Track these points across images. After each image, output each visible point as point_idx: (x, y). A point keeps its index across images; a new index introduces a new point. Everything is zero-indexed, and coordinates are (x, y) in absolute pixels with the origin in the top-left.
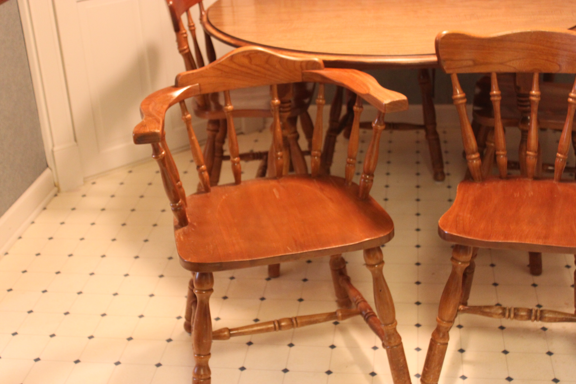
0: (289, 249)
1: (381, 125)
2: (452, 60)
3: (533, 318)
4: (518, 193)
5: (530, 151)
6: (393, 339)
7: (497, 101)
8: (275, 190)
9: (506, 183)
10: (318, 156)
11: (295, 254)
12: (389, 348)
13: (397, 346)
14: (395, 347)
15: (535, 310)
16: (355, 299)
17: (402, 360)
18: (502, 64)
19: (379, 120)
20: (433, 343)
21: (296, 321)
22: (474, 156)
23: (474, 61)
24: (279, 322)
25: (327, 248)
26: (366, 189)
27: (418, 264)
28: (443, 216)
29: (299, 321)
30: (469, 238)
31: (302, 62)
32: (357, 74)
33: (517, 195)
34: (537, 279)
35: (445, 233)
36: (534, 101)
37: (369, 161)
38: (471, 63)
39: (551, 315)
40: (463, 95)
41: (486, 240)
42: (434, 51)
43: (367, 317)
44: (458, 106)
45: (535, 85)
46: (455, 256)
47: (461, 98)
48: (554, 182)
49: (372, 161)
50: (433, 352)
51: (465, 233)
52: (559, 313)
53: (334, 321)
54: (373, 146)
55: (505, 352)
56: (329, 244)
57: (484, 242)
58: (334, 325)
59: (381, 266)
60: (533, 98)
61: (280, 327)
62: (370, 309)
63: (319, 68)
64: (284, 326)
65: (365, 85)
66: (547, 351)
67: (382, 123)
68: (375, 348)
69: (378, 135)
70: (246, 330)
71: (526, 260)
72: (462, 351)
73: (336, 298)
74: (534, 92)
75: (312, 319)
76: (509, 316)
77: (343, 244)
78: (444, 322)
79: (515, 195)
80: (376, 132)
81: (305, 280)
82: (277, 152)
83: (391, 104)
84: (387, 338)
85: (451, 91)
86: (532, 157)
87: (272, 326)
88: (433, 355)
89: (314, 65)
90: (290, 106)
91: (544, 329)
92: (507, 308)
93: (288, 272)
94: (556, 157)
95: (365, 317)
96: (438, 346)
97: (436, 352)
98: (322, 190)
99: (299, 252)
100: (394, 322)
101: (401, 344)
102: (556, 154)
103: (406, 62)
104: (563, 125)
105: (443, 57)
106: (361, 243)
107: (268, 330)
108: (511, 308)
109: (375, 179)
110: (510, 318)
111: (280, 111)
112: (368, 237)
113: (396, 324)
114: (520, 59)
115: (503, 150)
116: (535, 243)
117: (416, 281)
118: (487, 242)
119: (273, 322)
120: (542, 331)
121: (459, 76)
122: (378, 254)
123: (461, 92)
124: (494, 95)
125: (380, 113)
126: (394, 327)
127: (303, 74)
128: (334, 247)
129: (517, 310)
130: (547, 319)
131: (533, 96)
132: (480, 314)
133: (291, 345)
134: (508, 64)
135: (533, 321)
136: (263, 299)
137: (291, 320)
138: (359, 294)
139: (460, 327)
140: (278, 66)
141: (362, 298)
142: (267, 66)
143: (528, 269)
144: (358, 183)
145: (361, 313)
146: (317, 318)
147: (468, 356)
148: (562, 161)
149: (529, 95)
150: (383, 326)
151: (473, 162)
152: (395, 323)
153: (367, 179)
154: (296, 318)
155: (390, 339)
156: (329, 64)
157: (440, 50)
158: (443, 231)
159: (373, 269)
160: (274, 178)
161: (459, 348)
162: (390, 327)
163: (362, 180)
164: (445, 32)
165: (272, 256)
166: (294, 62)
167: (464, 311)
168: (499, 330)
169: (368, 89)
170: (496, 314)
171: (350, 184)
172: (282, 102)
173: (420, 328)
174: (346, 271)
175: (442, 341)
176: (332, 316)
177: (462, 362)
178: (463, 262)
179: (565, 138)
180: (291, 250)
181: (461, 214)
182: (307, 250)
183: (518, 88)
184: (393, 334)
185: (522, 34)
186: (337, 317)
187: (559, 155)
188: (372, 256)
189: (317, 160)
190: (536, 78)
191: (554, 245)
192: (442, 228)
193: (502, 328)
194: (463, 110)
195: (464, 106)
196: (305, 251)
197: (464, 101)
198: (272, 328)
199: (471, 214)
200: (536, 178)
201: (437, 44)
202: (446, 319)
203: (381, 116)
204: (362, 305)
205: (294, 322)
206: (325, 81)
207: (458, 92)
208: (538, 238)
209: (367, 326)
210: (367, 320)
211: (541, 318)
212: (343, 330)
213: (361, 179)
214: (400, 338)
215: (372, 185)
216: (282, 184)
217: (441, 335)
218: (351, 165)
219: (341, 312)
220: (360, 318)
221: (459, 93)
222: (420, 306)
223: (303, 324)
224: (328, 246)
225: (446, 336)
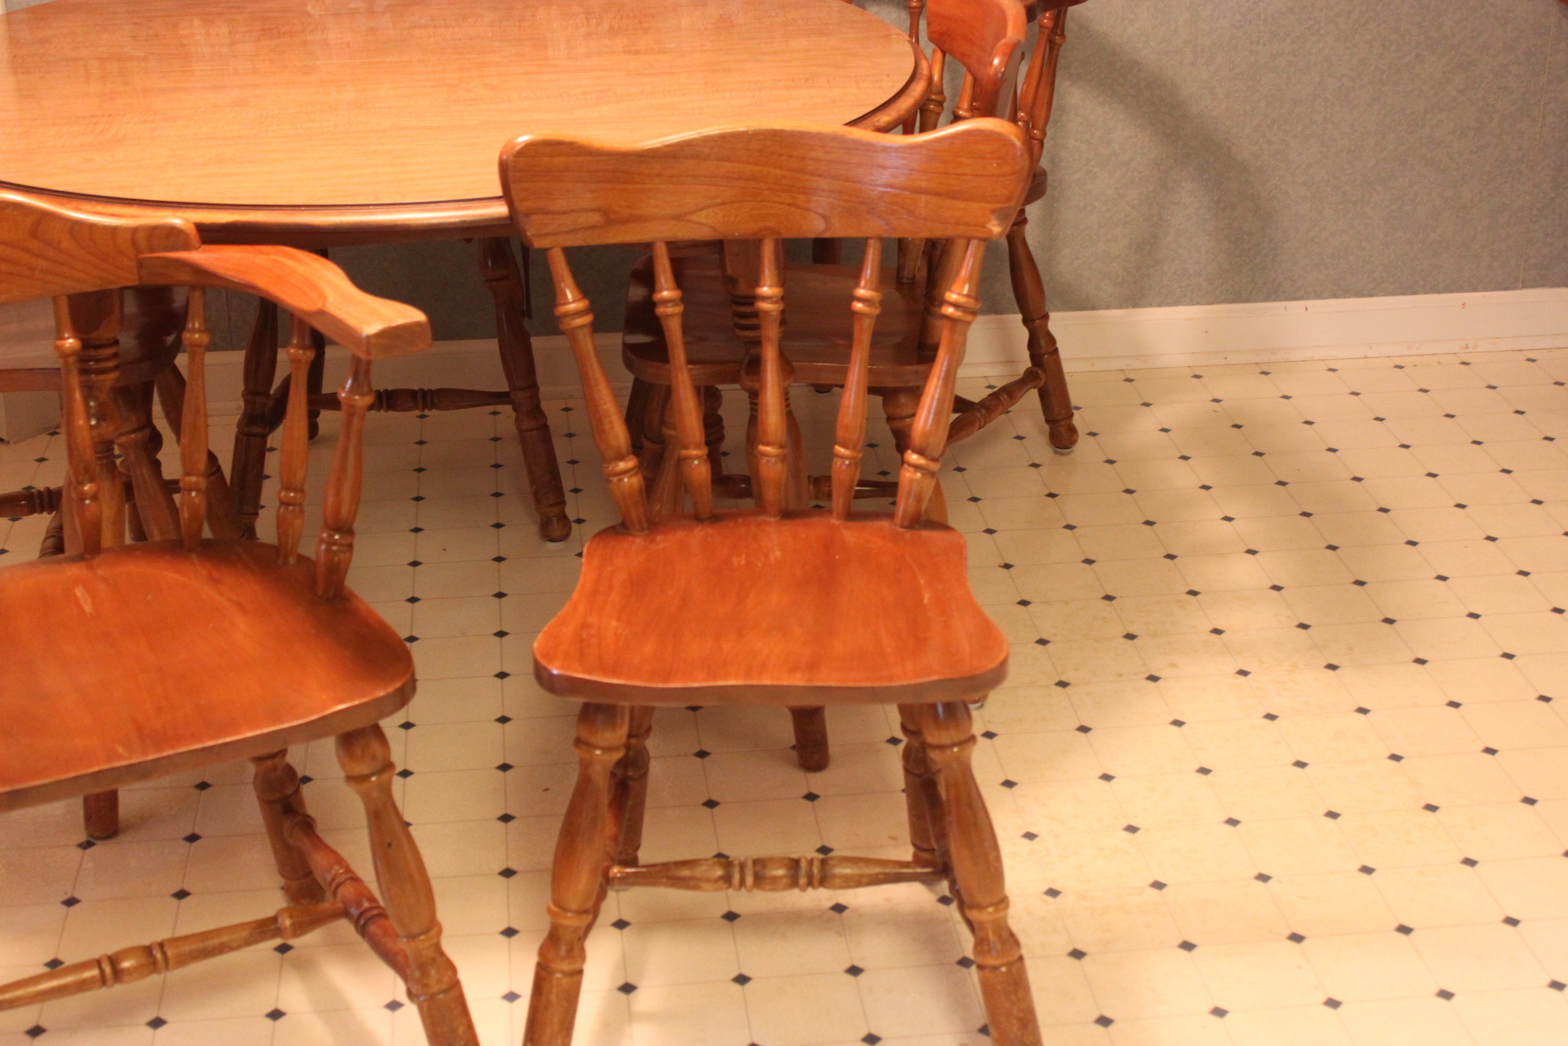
0: (120, 750)
1: (362, 395)
2: (546, 213)
3: (803, 881)
4: (744, 556)
5: (768, 444)
6: (433, 972)
7: (672, 315)
8: (79, 592)
9: (710, 531)
10: (198, 490)
11: (140, 764)
12: (425, 1000)
13: (444, 992)
14: (441, 996)
15: (806, 859)
16: (329, 877)
17: (461, 1031)
18: (678, 218)
19: (355, 380)
20: (543, 973)
21: (164, 953)
22: (622, 465)
23: (604, 211)
24: (114, 960)
25: (228, 739)
26: (336, 572)
27: (505, 767)
28: (545, 629)
29: (170, 953)
30: (615, 681)
31: (135, 230)
32: (292, 257)
33: (739, 560)
34: (816, 781)
35: (552, 675)
36: (766, 313)
37: (338, 493)
38: (596, 218)
39: (848, 871)
40: (581, 305)
41: (660, 685)
42: (499, 192)
43: (362, 922)
44: (571, 334)
45: (768, 272)
46: (584, 734)
47: (578, 313)
48: (834, 521)
49: (346, 493)
50: (544, 998)
51: (604, 670)
52: (869, 861)
53: (278, 942)
54: (345, 453)
55: (742, 979)
56: (233, 726)
57: (654, 689)
58: (277, 955)
59: (385, 776)
60: (765, 306)
61: (118, 975)
62: (372, 899)
63: (187, 247)
64: (129, 971)
65: (313, 286)
66: (848, 965)
67: (365, 389)
68: (394, 1006)
69: (356, 420)
70: (19, 993)
71: (786, 732)
72: (628, 988)
73: (280, 881)
74: (765, 290)
75: (210, 943)
76: (742, 882)
77: (274, 725)
78: (569, 915)
79: (735, 560)
80: (350, 416)
81: (193, 838)
82: (82, 484)
83: (382, 334)
84: (417, 974)
85: (552, 296)
86: (773, 460)
87: (95, 972)
88: (546, 1008)
89: (172, 236)
90: (116, 355)
91: (839, 908)
92: (736, 862)
93: (145, 820)
94: (833, 455)
95: (356, 923)
96: (558, 978)
97: (553, 998)
98: (214, 581)
99: (150, 757)
100: (432, 926)
101: (456, 985)
102: (832, 447)
103: (425, 222)
104: (845, 372)
105: (522, 206)
106: (324, 718)
107: (82, 986)
108: (745, 860)
109: (357, 543)
110: (745, 887)
111: (83, 372)
112: (342, 701)
113: (440, 931)
114: (724, 203)
115: (697, 447)
116: (785, 683)
117: (501, 813)
118: (663, 689)
119: (98, 963)
120: (832, 913)
121: (569, 252)
122: (375, 747)
123: (579, 296)
124: (665, 302)
125: (357, 361)
126: (434, 941)
127: (141, 264)
128: (249, 734)
129: (760, 863)
130: (838, 881)
131: (765, 298)
132: (666, 885)
133: (157, 1023)
134: (694, 217)
135: (803, 889)
136: (71, 902)
137: (148, 950)
138: (340, 861)
139: (621, 924)
140: (67, 244)
141: (348, 870)
142: (35, 245)
143: (794, 753)
144: (313, 556)
145: (346, 914)
146: (225, 938)
147: (643, 1000)
148: (849, 465)
149: (753, 299)
150: (405, 940)
151: (621, 480)
152: (436, 929)
153: (335, 543)
154: (161, 945)
155: (424, 973)
156: (212, 235)
157: (514, 187)
158: (545, 669)
159: (365, 786)
160: (80, 558)
161: (621, 983)
162: (423, 943)
163: (323, 547)
164: (524, 139)
165: (72, 774)
166: (114, 230)
167: (626, 881)
168: (725, 921)
169: (323, 296)
170: (708, 880)
171: (292, 560)
172: (86, 345)
173: (515, 938)
174: (301, 803)
175: (566, 967)
176: (264, 929)
177: (631, 1016)
178: (607, 750)
179: (852, 403)
180: (126, 754)
181: (593, 620)
182: (173, 747)
183: (732, 281)
184: (434, 960)
185: (724, 138)
186: (279, 932)
187: (840, 450)
188: (358, 752)
189: (197, 501)
190: (768, 251)
191: (833, 684)
192: (543, 662)
193: (731, 916)
194: (587, 343)
195: (586, 330)
196: (165, 754)
197: (587, 319)
198: (93, 978)
199: (619, 619)
200: (787, 515)
201: (505, 169)
202: (574, 905)
203: (361, 370)
204: (347, 891)
205: (159, 955)
206: (204, 279)
207: (569, 296)
208: (794, 669)
209: (365, 946)
210: (363, 930)
211: (824, 881)
212: (305, 967)
213: (320, 545)
214: (452, 968)
215: (350, 558)
216: (100, 572)
217: (563, 950)
218: (291, 508)
219: (291, 917)
220: (345, 927)
221: (571, 301)
222: (513, 879)
223: (183, 960)
224: (229, 735)
225: (577, 952)
